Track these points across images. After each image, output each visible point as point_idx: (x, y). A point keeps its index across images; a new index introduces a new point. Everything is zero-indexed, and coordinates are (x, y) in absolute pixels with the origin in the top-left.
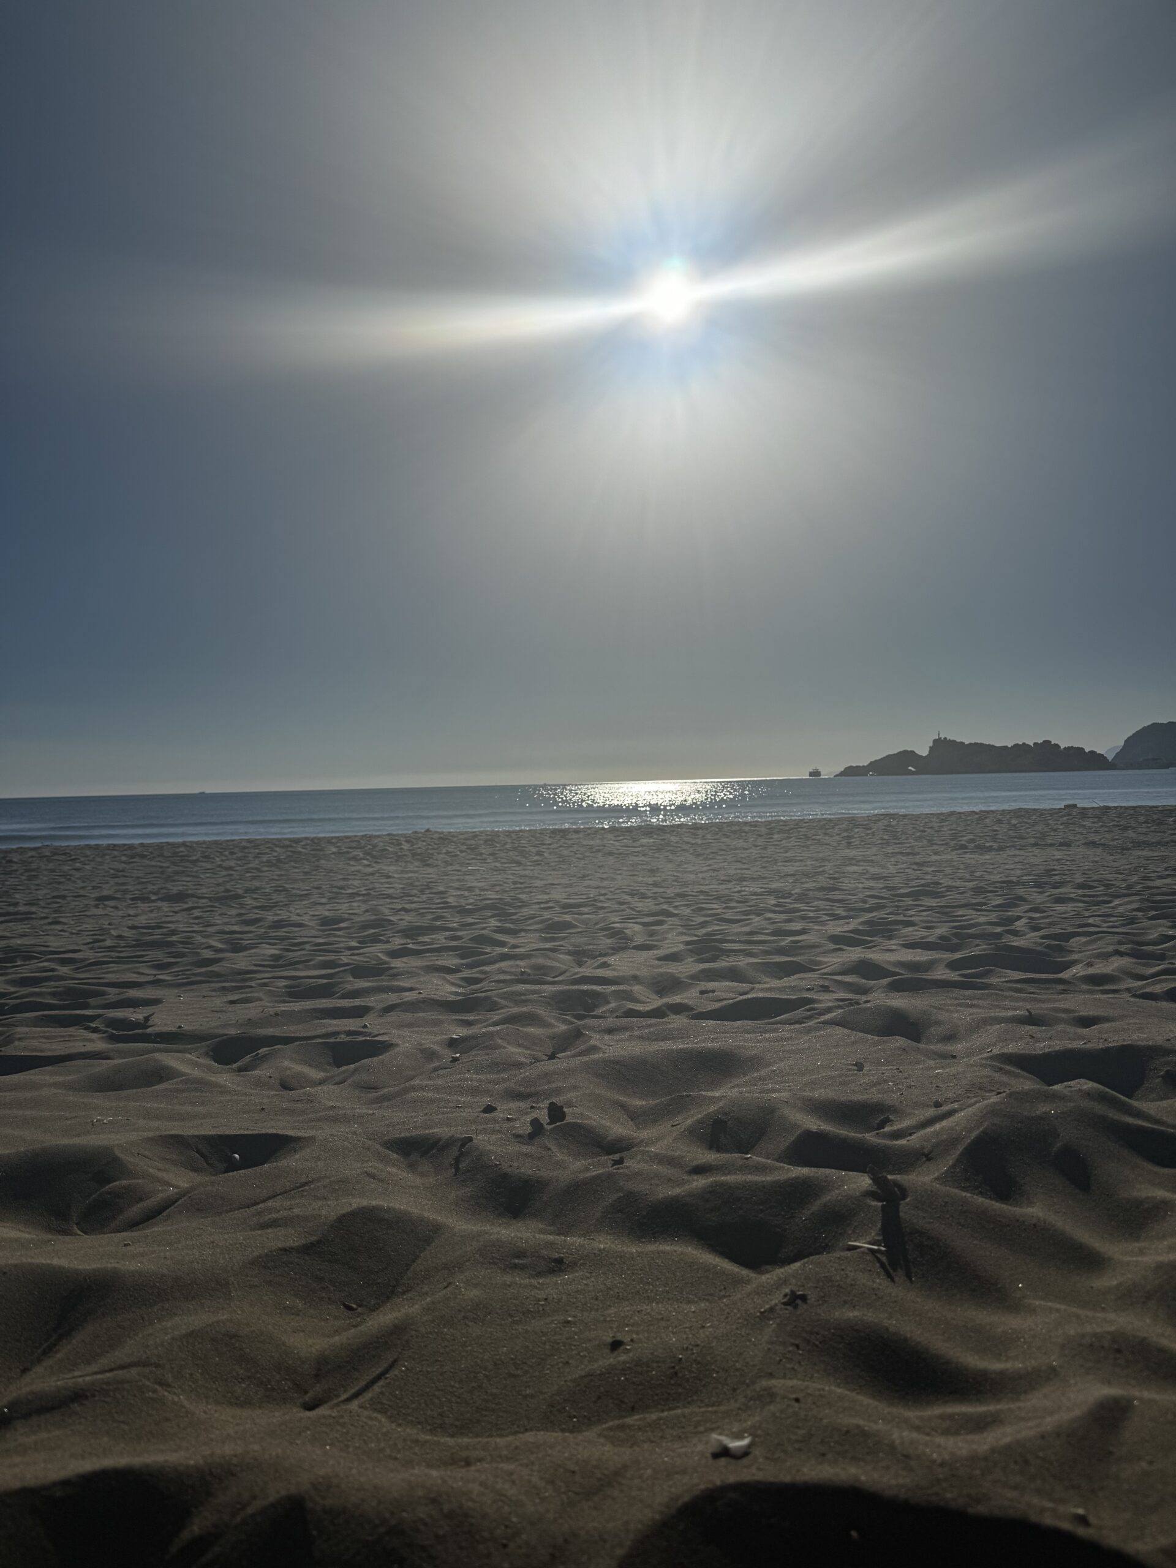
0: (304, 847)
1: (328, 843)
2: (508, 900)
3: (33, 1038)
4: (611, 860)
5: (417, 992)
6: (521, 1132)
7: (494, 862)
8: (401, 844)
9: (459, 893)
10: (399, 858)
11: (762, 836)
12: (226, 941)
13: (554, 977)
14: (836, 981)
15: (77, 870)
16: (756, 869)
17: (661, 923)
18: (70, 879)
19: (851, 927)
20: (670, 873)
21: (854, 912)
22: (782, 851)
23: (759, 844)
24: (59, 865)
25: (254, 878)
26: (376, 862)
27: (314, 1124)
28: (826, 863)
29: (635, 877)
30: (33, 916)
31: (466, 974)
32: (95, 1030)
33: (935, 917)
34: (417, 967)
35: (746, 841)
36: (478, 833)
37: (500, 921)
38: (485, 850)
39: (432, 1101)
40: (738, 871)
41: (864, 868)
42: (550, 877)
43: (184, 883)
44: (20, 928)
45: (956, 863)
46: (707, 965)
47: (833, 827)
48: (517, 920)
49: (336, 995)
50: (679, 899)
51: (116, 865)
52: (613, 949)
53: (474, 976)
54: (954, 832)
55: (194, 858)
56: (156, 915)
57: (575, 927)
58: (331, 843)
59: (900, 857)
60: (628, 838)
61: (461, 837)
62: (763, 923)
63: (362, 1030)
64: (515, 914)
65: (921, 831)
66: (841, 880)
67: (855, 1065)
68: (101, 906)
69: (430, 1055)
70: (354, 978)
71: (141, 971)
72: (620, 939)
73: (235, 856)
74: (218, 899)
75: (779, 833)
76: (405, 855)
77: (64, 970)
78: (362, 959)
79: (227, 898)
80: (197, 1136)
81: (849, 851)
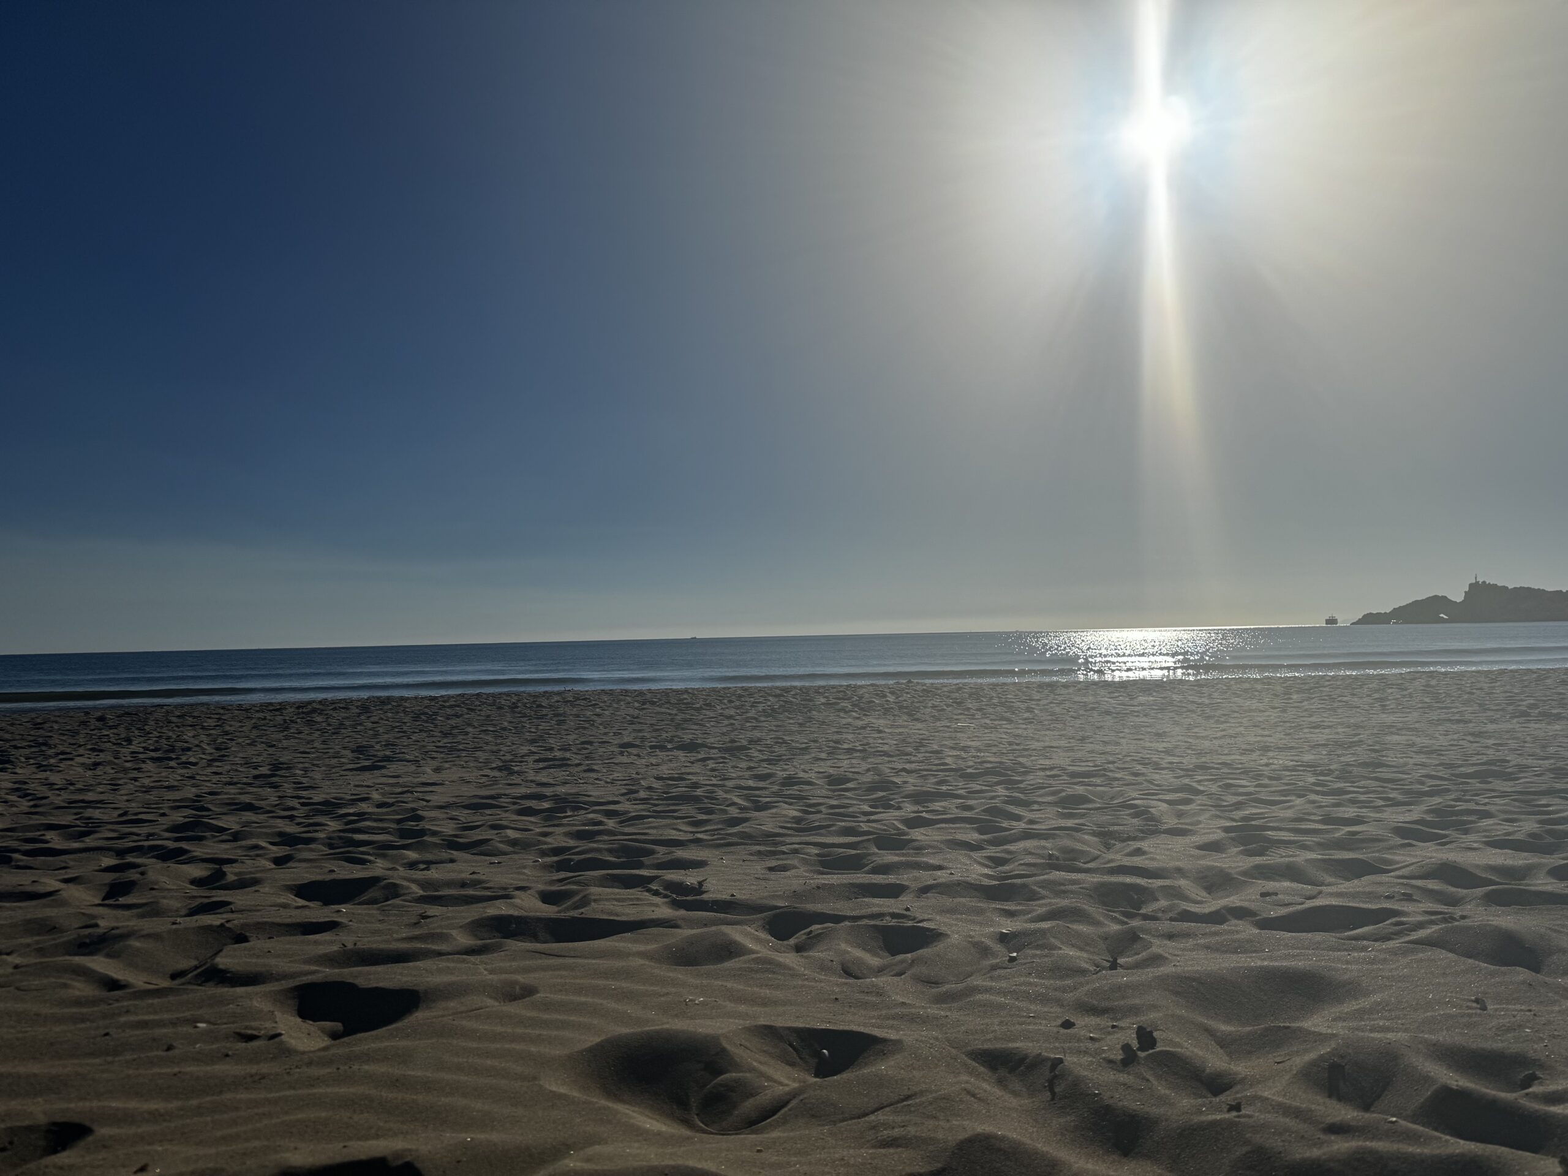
0: (794, 696)
1: (816, 692)
2: (1009, 763)
3: (607, 900)
4: (1109, 721)
5: (949, 872)
6: (1112, 1057)
7: (982, 718)
8: (885, 696)
9: (955, 754)
10: (887, 711)
11: (1279, 696)
12: (747, 798)
13: (1085, 863)
14: (1418, 888)
15: (598, 715)
16: (1278, 736)
17: (1188, 802)
18: (593, 725)
19: (1415, 816)
20: (1180, 738)
21: (1414, 797)
22: (1304, 714)
23: (1277, 705)
24: (582, 710)
25: (755, 728)
26: (865, 715)
27: (891, 1022)
28: (1361, 731)
29: (1141, 742)
30: (569, 762)
31: (992, 851)
32: (656, 893)
33: (1514, 807)
34: (938, 841)
35: (1260, 701)
36: (961, 685)
37: (1007, 789)
38: (971, 704)
39: (1002, 1007)
40: (1259, 739)
41: (1407, 738)
42: (1047, 738)
43: (693, 731)
44: (561, 774)
45: (1519, 735)
46: (1258, 860)
47: (1361, 687)
48: (1025, 789)
49: (866, 869)
50: (1200, 772)
51: (631, 711)
52: (1142, 831)
53: (998, 855)
54: (1509, 694)
55: (698, 706)
56: (675, 765)
57: (1090, 801)
58: (820, 693)
59: (1448, 725)
60: (1124, 695)
61: (945, 689)
62: (1307, 806)
63: (905, 912)
64: (1021, 782)
65: (1468, 693)
66: (1384, 753)
67: (1477, 1001)
68: (626, 754)
69: (984, 951)
70: (879, 850)
71: (678, 827)
72: (1147, 819)
73: (733, 704)
74: (726, 750)
75: (1298, 692)
76: (892, 708)
77: (611, 824)
78: (879, 826)
79: (734, 750)
80: (789, 1028)
81: (1385, 716)
